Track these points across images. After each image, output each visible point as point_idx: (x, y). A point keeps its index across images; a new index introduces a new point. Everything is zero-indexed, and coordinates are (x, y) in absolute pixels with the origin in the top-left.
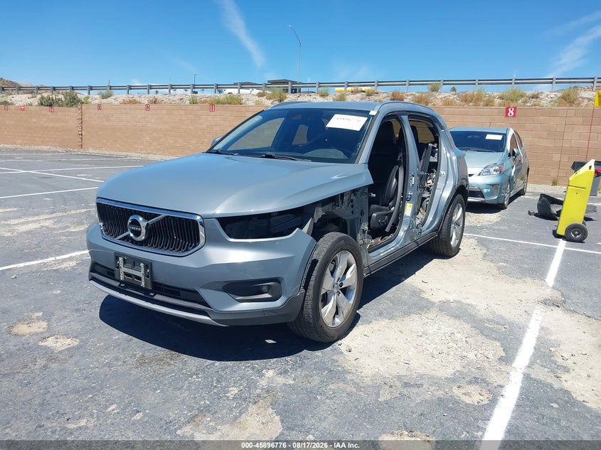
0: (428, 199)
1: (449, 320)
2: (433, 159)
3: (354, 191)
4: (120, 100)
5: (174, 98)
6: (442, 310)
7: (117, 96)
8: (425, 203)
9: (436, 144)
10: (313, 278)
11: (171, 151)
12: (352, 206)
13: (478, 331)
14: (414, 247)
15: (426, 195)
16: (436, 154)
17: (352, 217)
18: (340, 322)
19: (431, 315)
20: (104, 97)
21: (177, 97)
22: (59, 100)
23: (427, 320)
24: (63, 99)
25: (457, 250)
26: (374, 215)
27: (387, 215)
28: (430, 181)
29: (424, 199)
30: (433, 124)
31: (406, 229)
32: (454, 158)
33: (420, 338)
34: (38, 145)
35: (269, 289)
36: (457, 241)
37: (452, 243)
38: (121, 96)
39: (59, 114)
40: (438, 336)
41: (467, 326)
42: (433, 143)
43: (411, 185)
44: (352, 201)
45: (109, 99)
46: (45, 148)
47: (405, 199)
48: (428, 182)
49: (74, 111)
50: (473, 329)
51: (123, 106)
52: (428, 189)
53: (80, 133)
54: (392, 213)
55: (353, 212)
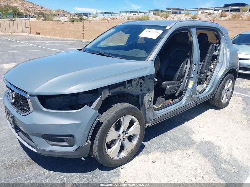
0: (210, 76)
1: (199, 157)
2: (215, 53)
3: (142, 78)
4: (100, 18)
5: (121, 17)
6: (197, 149)
7: (99, 17)
8: (208, 78)
9: (218, 45)
10: (98, 134)
11: (116, 41)
12: (141, 87)
13: (214, 170)
14: (194, 104)
15: (209, 73)
16: (218, 50)
17: (141, 93)
18: (125, 155)
19: (189, 151)
20: (94, 17)
21: (123, 17)
22: (77, 19)
23: (185, 155)
24: (78, 19)
25: (227, 104)
26: (168, 87)
27: (177, 87)
28: (212, 66)
29: (207, 76)
30: (217, 33)
31: (188, 95)
32: (228, 53)
33: (174, 169)
34: (68, 38)
35: (68, 141)
36: (227, 100)
37: (223, 101)
38: (100, 17)
39: (76, 25)
40: (187, 169)
41: (209, 164)
42: (216, 43)
43: (193, 70)
44: (141, 83)
45: (96, 18)
46: (70, 39)
47: (189, 78)
48: (211, 66)
49: (80, 24)
50: (212, 167)
51: (101, 21)
52: (211, 71)
53: (83, 33)
54: (180, 86)
55: (141, 90)
